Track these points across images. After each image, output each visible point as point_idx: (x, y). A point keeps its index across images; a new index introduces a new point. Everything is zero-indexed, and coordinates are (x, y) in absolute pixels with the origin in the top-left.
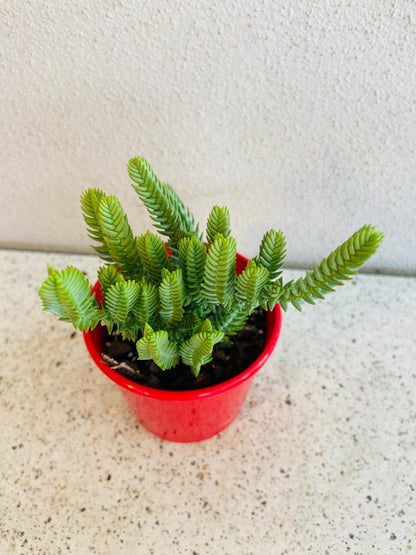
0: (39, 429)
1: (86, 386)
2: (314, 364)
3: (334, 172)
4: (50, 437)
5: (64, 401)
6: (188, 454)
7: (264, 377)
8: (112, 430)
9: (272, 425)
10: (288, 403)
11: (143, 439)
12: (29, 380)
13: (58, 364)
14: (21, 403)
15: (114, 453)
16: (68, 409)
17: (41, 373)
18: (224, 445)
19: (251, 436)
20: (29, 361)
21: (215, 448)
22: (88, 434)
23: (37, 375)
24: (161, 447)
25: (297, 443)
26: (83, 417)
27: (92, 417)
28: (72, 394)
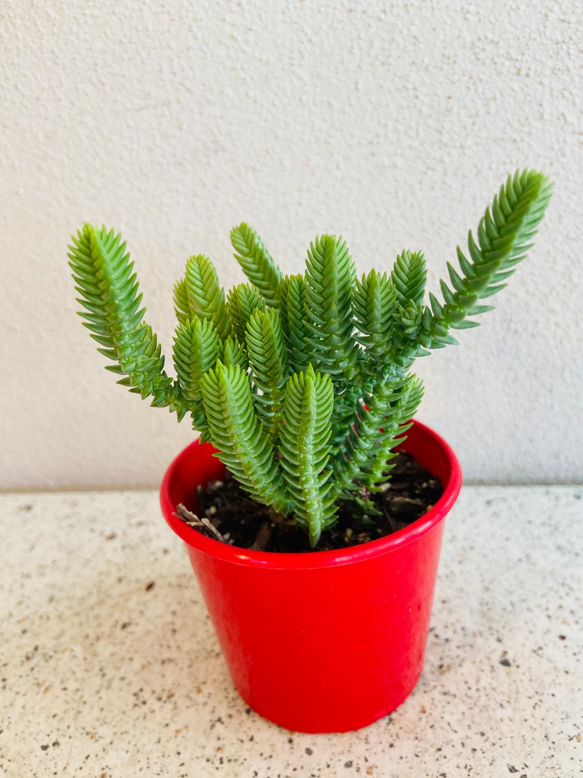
0: (88, 719)
1: (166, 655)
2: (539, 606)
3: (509, 328)
4: (104, 731)
5: (130, 677)
6: (338, 749)
7: (458, 627)
8: (207, 717)
9: (483, 699)
10: (506, 663)
11: (259, 729)
12: (78, 650)
13: (124, 626)
14: (62, 682)
15: (210, 752)
16: (136, 689)
17: (98, 639)
18: (401, 733)
19: (447, 717)
20: (81, 624)
21: (386, 739)
22: (167, 725)
23: (91, 642)
24: (291, 741)
25: (531, 722)
26: (160, 699)
27: (173, 699)
28: (143, 667)
